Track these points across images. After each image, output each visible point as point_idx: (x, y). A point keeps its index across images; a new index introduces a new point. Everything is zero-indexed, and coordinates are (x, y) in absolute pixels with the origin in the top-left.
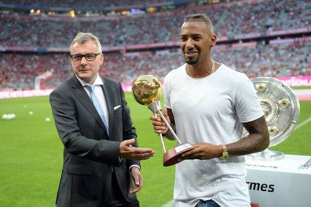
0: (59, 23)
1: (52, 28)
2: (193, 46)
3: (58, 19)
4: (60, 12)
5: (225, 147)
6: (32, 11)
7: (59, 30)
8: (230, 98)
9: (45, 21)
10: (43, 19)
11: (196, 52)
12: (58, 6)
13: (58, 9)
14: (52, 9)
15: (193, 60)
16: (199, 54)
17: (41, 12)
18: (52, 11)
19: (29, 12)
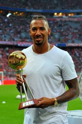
0: (76, 22)
1: (71, 27)
2: (40, 34)
3: (76, 20)
4: (78, 14)
5: (56, 99)
6: (56, 14)
7: (76, 29)
8: (59, 66)
9: (65, 21)
10: (64, 20)
11: (41, 38)
12: (76, 9)
13: (76, 11)
14: (71, 11)
15: (40, 42)
16: (43, 39)
17: (63, 14)
18: (71, 13)
19: (53, 14)
